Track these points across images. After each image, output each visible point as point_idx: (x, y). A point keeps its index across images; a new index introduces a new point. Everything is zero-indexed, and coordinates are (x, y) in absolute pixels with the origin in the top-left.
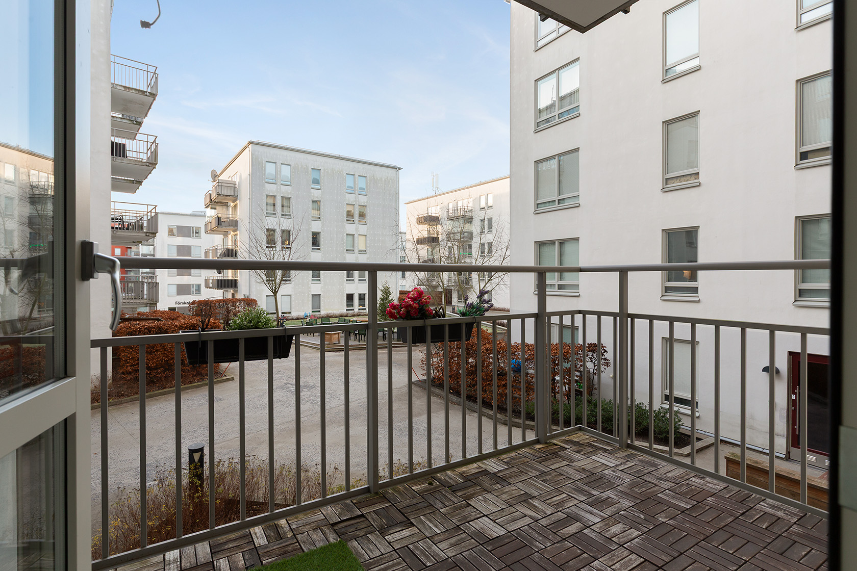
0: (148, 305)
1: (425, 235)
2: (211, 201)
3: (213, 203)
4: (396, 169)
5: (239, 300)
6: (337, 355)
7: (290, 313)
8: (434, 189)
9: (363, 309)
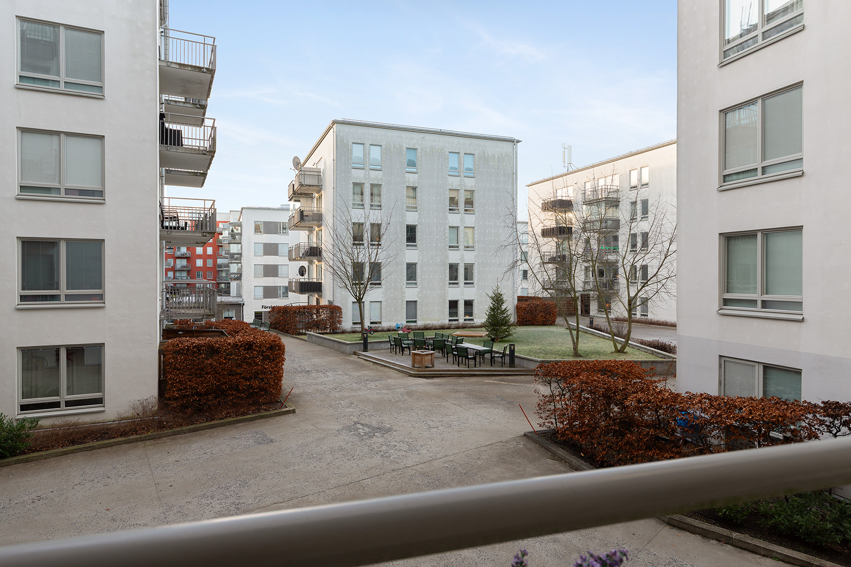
0: (205, 316)
1: (552, 224)
2: (294, 193)
3: (296, 195)
4: (514, 142)
5: (322, 307)
6: (427, 383)
7: (380, 323)
8: (566, 165)
9: (469, 320)
